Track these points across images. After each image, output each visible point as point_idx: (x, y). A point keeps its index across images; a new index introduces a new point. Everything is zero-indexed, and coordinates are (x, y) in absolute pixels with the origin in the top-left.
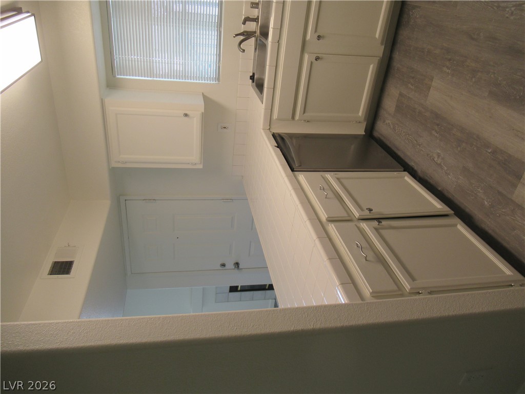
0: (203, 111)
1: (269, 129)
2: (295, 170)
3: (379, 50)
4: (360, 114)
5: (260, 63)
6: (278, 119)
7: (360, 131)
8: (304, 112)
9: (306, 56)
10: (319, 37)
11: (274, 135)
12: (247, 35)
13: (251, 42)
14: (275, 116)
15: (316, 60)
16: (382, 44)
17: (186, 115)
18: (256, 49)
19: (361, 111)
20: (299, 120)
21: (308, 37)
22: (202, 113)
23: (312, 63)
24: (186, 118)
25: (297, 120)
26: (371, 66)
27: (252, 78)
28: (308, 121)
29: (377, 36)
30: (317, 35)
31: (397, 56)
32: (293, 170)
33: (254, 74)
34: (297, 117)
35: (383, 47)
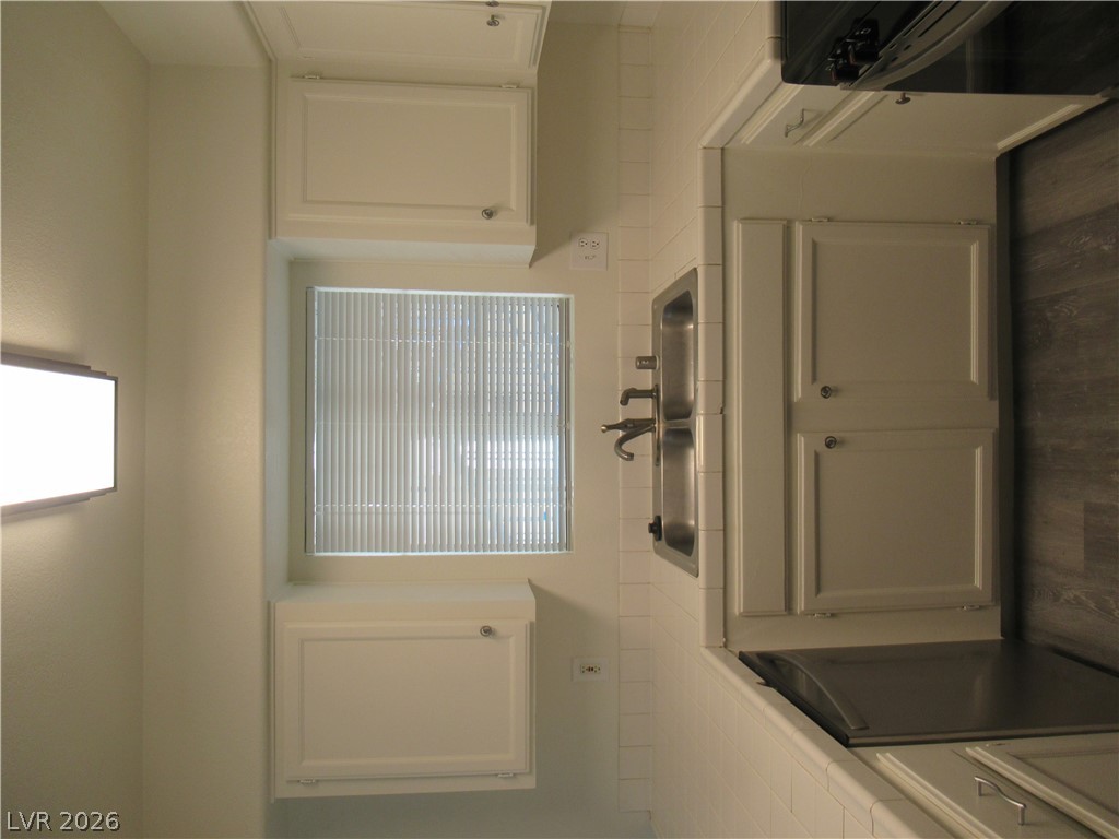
0: (534, 619)
1: (725, 646)
2: (852, 741)
3: (989, 413)
4: (978, 582)
5: (675, 489)
6: (748, 615)
8: (818, 590)
9: (800, 442)
10: (826, 392)
11: (743, 658)
12: (633, 428)
13: (645, 443)
14: (738, 606)
15: (828, 445)
16: (991, 397)
17: (487, 631)
18: (657, 460)
19: (980, 575)
20: (808, 613)
21: (798, 392)
22: (532, 624)
23: (817, 455)
24: (488, 641)
25: (801, 613)
26: (978, 452)
27: (655, 528)
28: (833, 615)
29: (974, 377)
30: (818, 386)
31: (1040, 423)
32: (846, 743)
33: (658, 519)
34: (801, 604)
35: (996, 403)
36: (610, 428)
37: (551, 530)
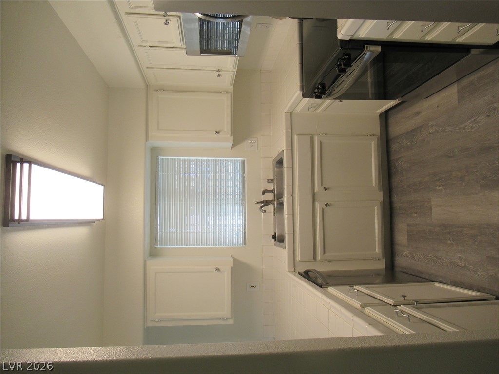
0: (233, 266)
1: (294, 271)
2: (323, 287)
3: (379, 196)
4: (377, 251)
5: (281, 223)
6: (302, 261)
7: (381, 265)
8: (324, 253)
9: (317, 205)
10: (325, 189)
11: (300, 274)
12: (266, 203)
13: (270, 208)
14: (298, 258)
15: (326, 206)
16: (380, 190)
17: (217, 269)
18: (275, 214)
19: (377, 249)
20: (321, 260)
21: (316, 189)
22: (232, 267)
23: (323, 209)
24: (217, 273)
25: (319, 260)
26: (376, 208)
27: (274, 237)
28: (329, 261)
29: (374, 184)
30: (323, 187)
31: (395, 198)
32: (321, 286)
33: (275, 233)
34: (319, 258)
35: (382, 193)
36: (258, 202)
37: (239, 239)
